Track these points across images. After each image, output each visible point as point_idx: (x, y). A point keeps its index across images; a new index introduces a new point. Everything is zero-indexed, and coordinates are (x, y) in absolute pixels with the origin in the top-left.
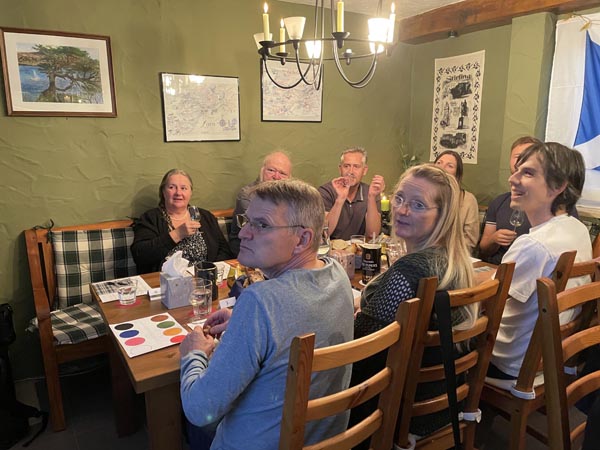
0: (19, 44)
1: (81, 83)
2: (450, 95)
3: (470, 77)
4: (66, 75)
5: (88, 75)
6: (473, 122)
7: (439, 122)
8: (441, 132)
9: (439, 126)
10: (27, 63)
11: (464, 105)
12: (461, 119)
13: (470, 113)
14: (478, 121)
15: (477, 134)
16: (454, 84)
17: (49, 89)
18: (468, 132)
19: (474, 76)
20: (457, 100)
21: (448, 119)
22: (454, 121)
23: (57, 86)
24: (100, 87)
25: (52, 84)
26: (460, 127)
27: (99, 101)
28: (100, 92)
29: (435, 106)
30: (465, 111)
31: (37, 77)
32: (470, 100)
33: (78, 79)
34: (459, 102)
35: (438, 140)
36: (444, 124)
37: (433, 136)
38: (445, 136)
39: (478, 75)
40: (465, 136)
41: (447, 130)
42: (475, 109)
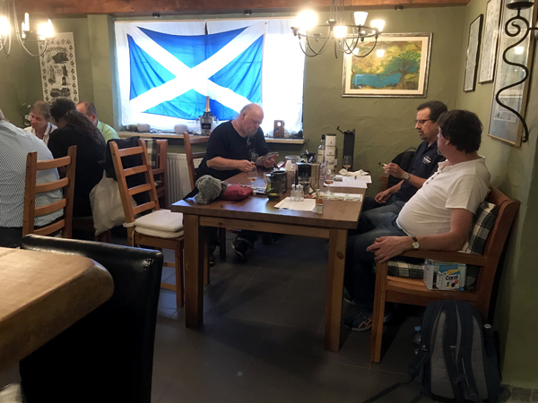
2: (53, 61)
3: (65, 49)
6: (73, 81)
7: (47, 79)
8: (50, 87)
9: (48, 83)
11: (64, 68)
12: (64, 78)
13: (70, 74)
14: (76, 80)
15: (77, 88)
16: (54, 53)
18: (70, 87)
19: (68, 49)
20: (58, 64)
21: (54, 78)
22: (59, 79)
26: (64, 84)
29: (42, 68)
30: (65, 73)
32: (68, 64)
34: (60, 65)
35: (49, 93)
36: (52, 81)
37: (44, 90)
38: (53, 89)
39: (71, 48)
40: (68, 90)
41: (55, 86)
42: (73, 71)
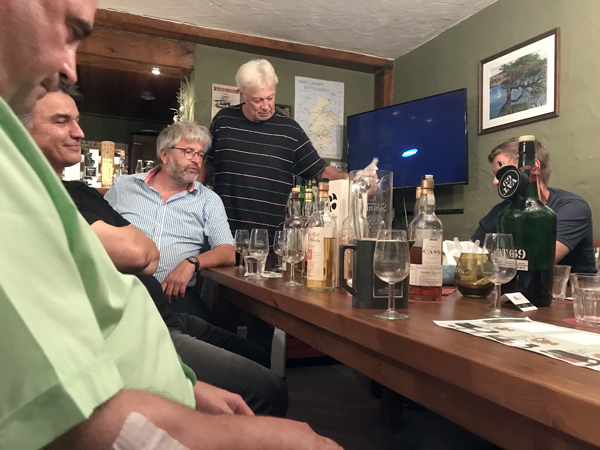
0: (492, 70)
1: (530, 89)
4: (520, 85)
5: (536, 79)
10: (495, 84)
17: (507, 103)
23: (512, 98)
24: (545, 88)
25: (509, 97)
27: (543, 102)
28: (545, 92)
31: (500, 95)
33: (529, 85)
